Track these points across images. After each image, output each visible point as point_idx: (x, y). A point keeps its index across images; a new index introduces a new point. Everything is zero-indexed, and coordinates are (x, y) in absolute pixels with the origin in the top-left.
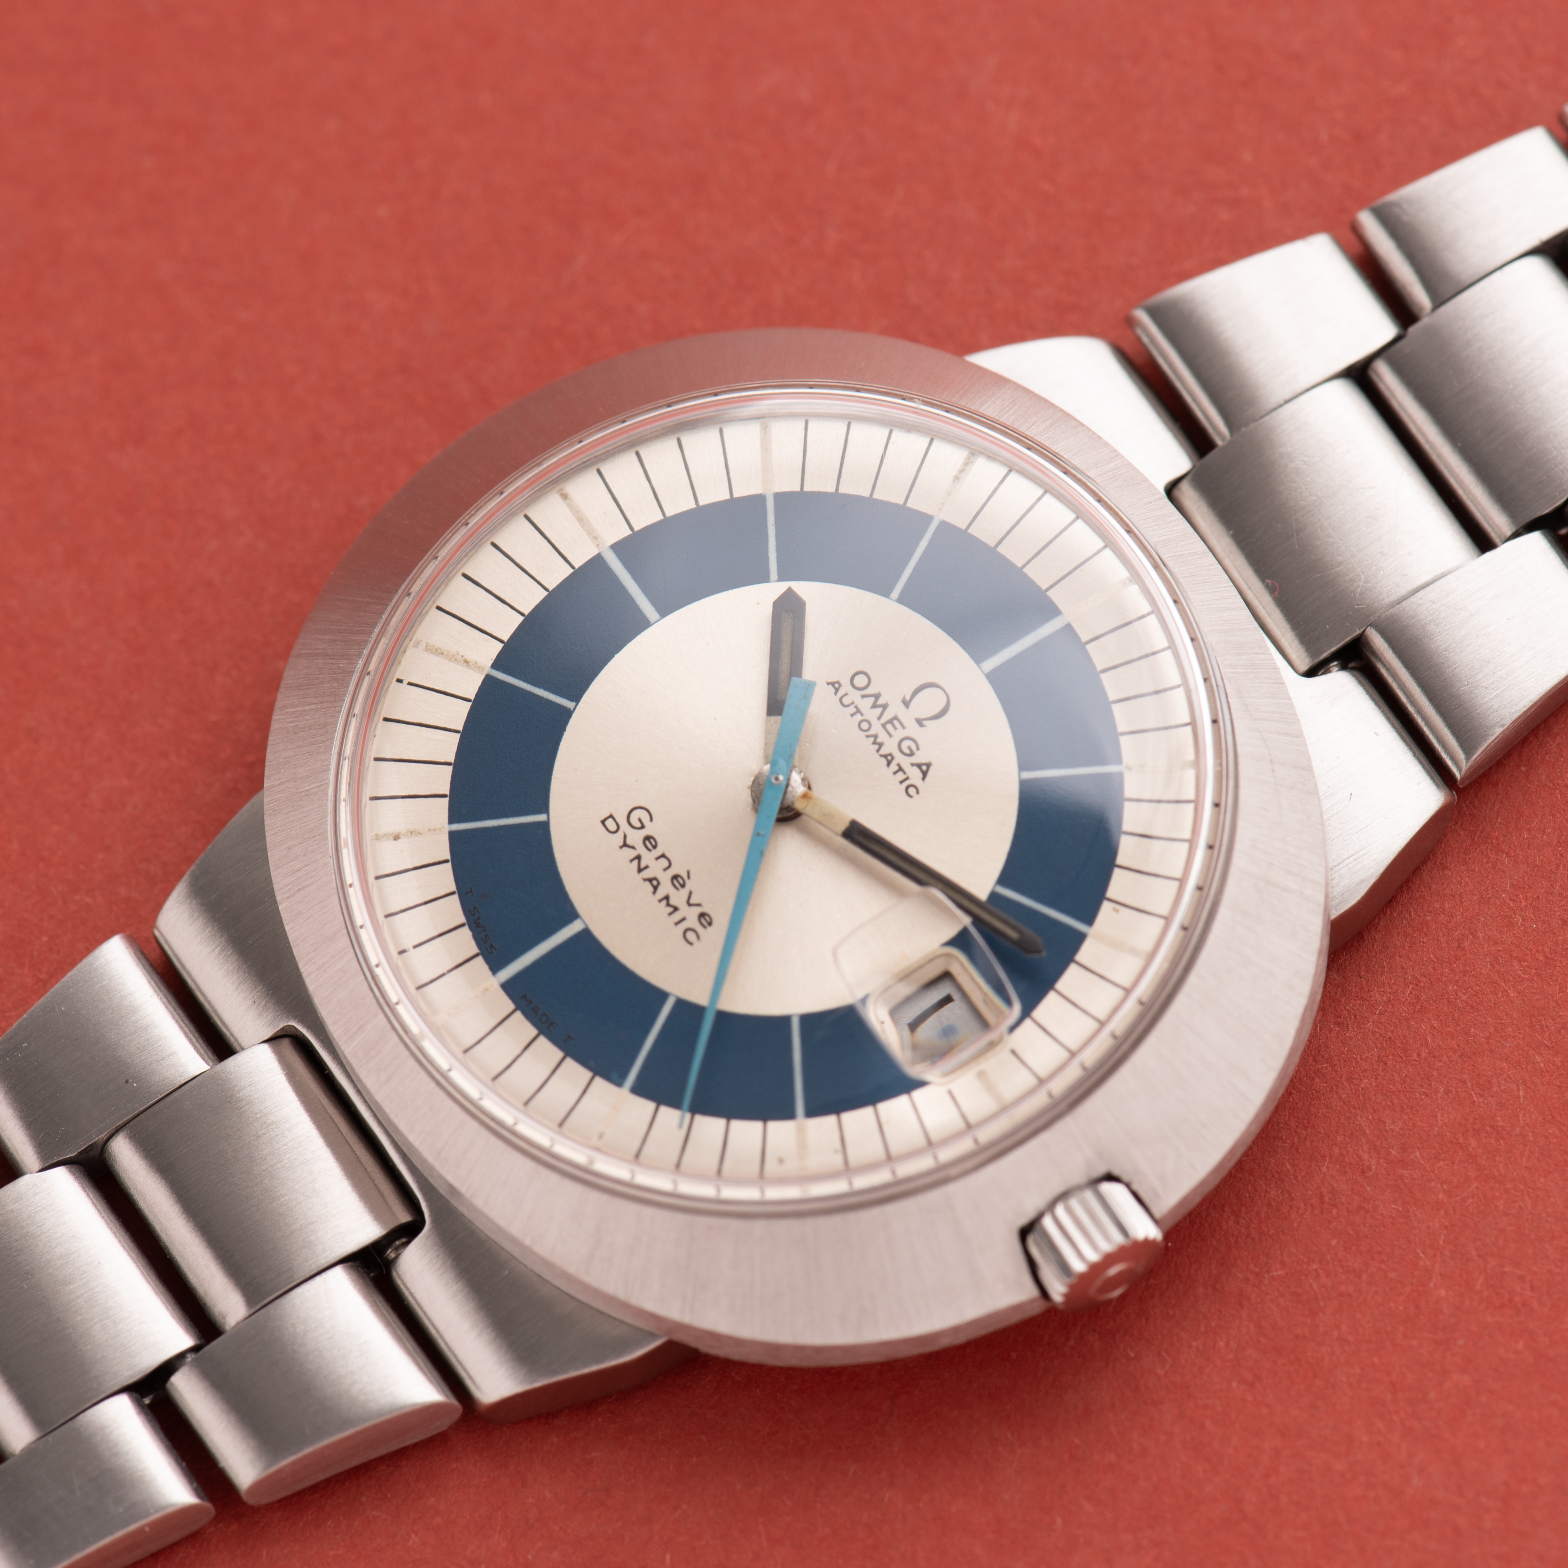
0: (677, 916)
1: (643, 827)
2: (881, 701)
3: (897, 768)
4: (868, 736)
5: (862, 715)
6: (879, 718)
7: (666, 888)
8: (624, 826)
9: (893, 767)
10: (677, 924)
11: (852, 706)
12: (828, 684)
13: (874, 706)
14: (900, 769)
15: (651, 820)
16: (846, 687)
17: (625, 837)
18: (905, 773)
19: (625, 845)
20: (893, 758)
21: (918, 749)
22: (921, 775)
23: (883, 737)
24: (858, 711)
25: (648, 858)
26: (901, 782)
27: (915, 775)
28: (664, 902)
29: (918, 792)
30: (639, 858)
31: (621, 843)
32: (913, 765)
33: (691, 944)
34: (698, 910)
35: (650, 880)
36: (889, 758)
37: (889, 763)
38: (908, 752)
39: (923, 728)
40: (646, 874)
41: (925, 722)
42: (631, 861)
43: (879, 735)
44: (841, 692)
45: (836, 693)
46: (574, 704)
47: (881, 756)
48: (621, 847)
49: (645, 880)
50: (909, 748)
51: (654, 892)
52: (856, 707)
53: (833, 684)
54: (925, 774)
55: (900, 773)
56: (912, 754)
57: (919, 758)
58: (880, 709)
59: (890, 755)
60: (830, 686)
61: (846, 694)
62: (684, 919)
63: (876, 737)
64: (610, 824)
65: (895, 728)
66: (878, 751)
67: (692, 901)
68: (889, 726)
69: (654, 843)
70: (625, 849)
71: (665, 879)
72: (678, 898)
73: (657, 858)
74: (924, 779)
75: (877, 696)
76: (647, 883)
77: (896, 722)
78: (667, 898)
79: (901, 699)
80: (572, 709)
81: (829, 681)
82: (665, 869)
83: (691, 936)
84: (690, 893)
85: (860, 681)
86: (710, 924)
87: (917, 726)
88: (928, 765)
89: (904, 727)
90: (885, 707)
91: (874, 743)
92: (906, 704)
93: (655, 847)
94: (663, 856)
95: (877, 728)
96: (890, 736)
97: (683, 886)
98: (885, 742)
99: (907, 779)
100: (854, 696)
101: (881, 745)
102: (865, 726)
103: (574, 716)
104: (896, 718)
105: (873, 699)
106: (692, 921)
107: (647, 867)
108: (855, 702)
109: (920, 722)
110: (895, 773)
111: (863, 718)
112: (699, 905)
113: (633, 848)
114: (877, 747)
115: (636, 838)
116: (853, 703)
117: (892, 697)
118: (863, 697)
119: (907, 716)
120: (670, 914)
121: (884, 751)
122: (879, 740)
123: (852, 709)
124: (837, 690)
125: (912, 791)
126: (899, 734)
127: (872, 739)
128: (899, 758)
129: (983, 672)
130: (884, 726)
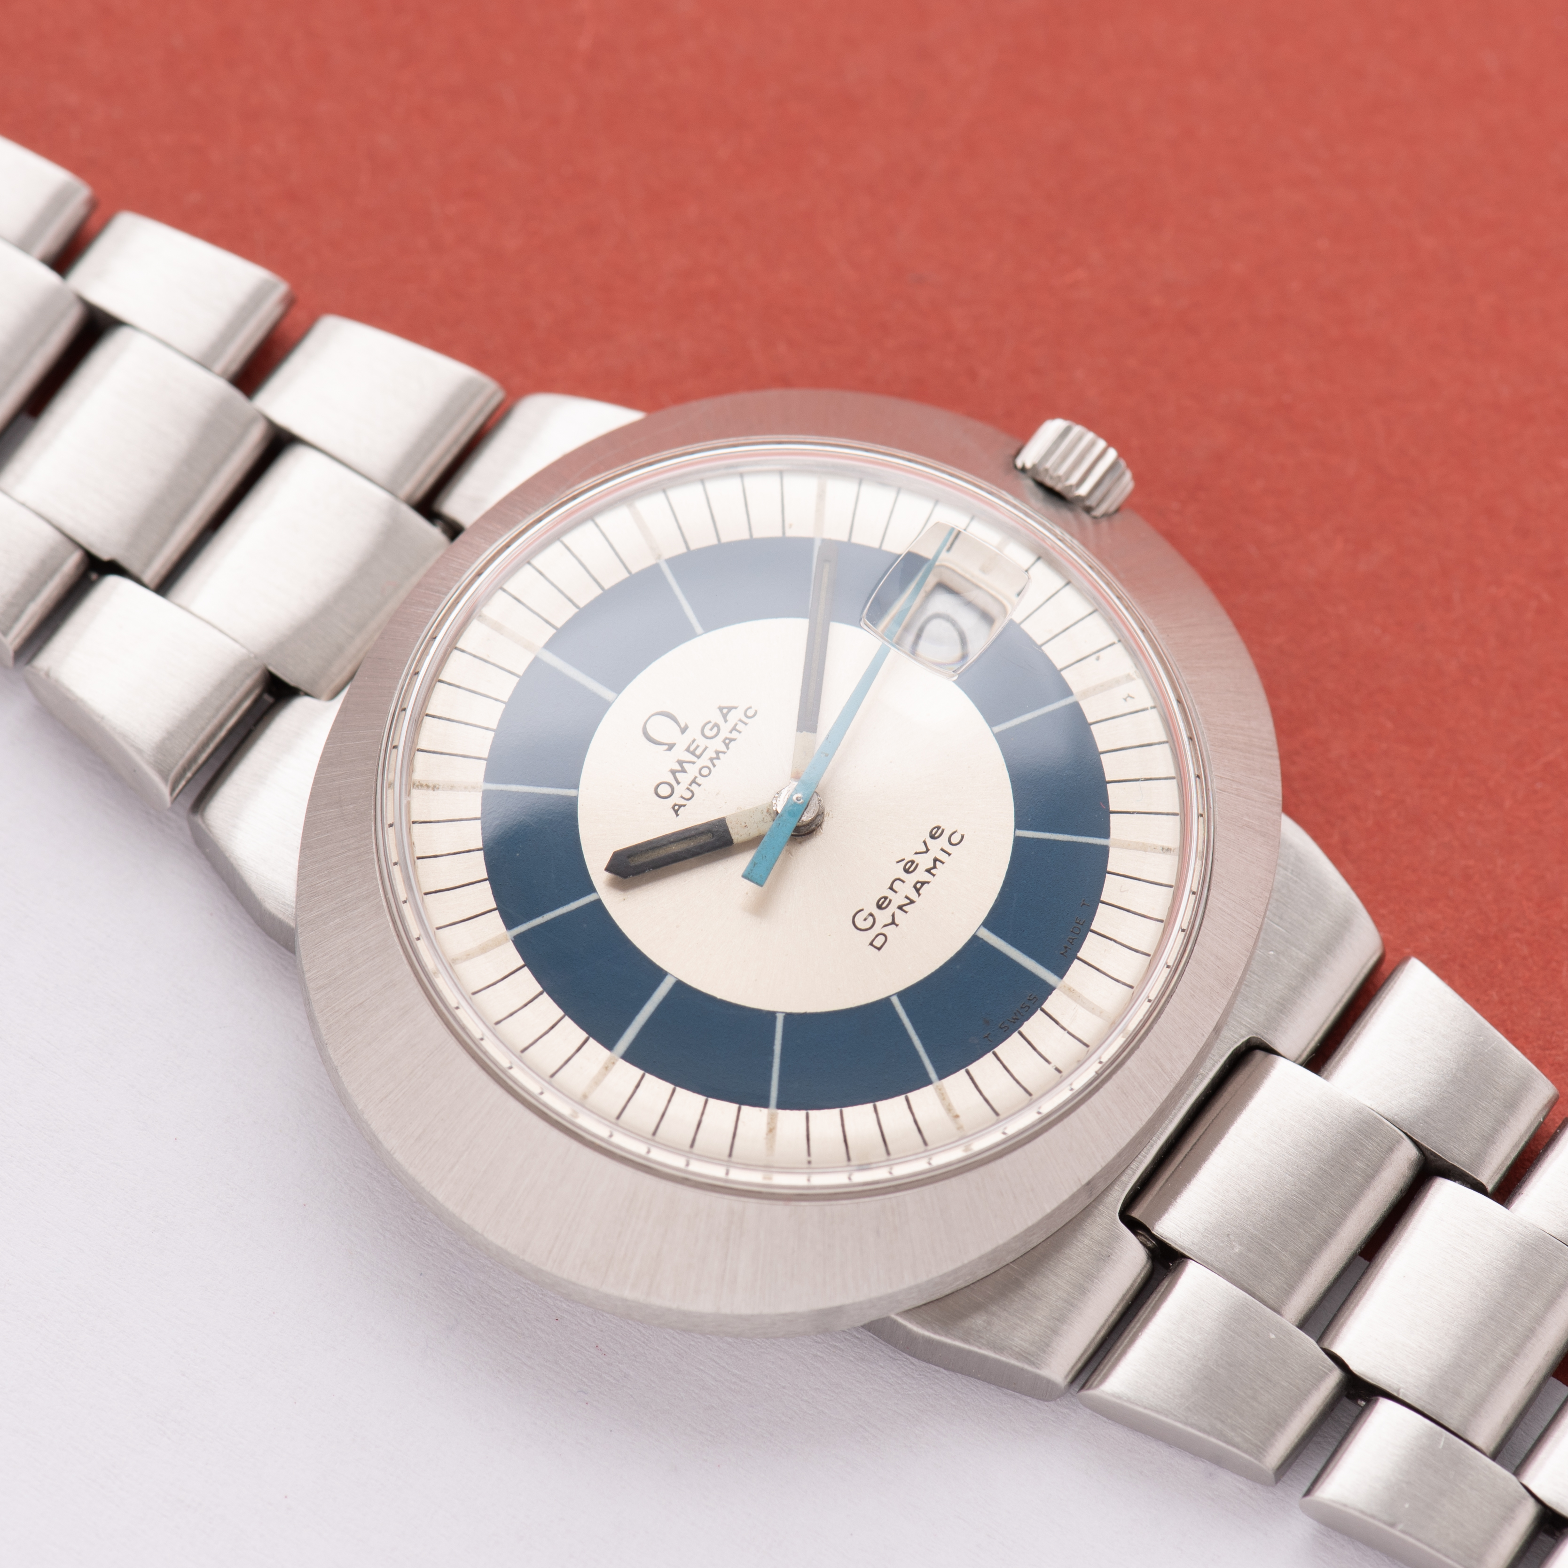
0: (942, 856)
1: (871, 915)
2: (678, 768)
3: (734, 732)
4: (714, 766)
5: (696, 778)
6: (694, 763)
7: (920, 875)
8: (877, 929)
9: (734, 735)
10: (949, 854)
11: (691, 788)
12: (677, 815)
13: (684, 771)
14: (734, 729)
15: (862, 910)
16: (676, 799)
17: (885, 926)
18: (736, 725)
19: (893, 923)
20: (726, 738)
21: (709, 722)
22: (733, 711)
23: (710, 753)
24: (694, 781)
25: (898, 899)
26: (746, 724)
27: (733, 717)
28: (933, 871)
29: (750, 708)
30: (900, 908)
31: (893, 926)
32: (726, 721)
33: (963, 837)
34: (930, 842)
35: (918, 890)
36: (727, 741)
37: (732, 740)
38: (715, 729)
39: (689, 725)
40: (913, 895)
41: (683, 726)
42: (906, 912)
43: (709, 757)
44: (683, 802)
45: (684, 806)
46: (778, 1015)
47: (728, 748)
48: (897, 925)
49: (919, 895)
50: (711, 729)
51: (928, 883)
52: (690, 785)
53: (676, 812)
54: (730, 709)
55: (737, 727)
56: (716, 725)
57: (718, 718)
58: (685, 765)
59: (724, 742)
60: (679, 812)
61: (682, 797)
62: (942, 850)
63: (711, 760)
64: (878, 942)
65: (698, 746)
66: (724, 753)
67: (924, 849)
68: (698, 752)
69: (883, 900)
70: (897, 922)
71: (911, 879)
72: (925, 862)
73: (896, 892)
74: (736, 708)
75: (673, 772)
76: (921, 892)
77: (692, 749)
78: (928, 871)
79: (668, 752)
80: (784, 1014)
81: (675, 815)
82: (903, 882)
83: (955, 839)
84: (916, 853)
85: (664, 790)
86: (938, 828)
87: (687, 731)
88: (721, 709)
89: (694, 741)
90: (680, 763)
91: (718, 758)
92: (671, 747)
93: (886, 898)
94: (891, 888)
95: (704, 761)
96: (706, 748)
97: (913, 862)
98: (714, 750)
99: (741, 721)
100: (680, 790)
101: (717, 753)
102: (705, 772)
103: (789, 1010)
104: (688, 750)
105: (677, 774)
106: (943, 842)
107: (907, 897)
108: (686, 788)
109: (683, 730)
110: (740, 732)
111: (698, 775)
112: (925, 843)
113: (893, 916)
114: (721, 755)
115: (883, 917)
116: (688, 789)
117: (670, 760)
118: (678, 783)
119: (682, 742)
120: (943, 863)
121: (723, 748)
122: (714, 755)
123: (694, 787)
124: (680, 806)
125: (750, 713)
126: (702, 742)
127: (715, 761)
128: (724, 733)
129: (617, 697)
130: (699, 757)
